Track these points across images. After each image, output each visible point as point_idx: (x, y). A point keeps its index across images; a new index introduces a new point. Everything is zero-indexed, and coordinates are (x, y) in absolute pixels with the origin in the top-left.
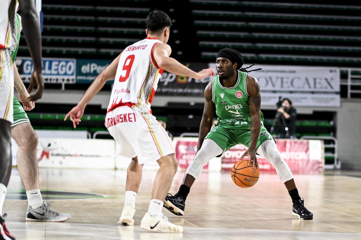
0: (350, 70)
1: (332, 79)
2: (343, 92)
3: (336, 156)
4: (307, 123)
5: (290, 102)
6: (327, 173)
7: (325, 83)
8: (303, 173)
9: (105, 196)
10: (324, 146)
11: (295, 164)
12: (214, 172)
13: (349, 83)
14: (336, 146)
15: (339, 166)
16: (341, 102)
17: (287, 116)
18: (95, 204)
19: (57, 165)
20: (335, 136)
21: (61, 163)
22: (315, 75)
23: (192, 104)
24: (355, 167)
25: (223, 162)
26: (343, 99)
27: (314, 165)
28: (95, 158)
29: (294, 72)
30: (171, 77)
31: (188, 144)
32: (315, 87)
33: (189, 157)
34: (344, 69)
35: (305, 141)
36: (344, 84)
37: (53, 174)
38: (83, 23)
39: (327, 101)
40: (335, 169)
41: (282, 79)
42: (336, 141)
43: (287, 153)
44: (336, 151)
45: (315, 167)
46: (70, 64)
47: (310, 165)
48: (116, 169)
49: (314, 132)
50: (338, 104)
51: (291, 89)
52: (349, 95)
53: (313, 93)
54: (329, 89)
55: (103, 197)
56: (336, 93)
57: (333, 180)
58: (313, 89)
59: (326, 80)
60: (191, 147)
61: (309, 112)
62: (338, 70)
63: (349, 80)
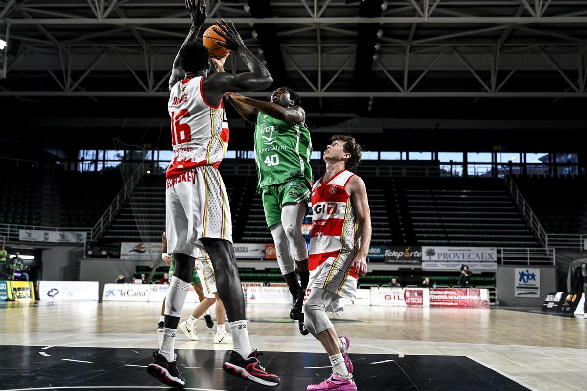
0: (502, 248)
1: (492, 254)
2: (499, 261)
3: (496, 297)
4: (478, 279)
6: (491, 307)
7: (488, 256)
8: (477, 308)
9: (366, 321)
10: (489, 292)
11: (472, 302)
12: (426, 307)
13: (502, 256)
14: (496, 292)
15: (498, 304)
16: (498, 267)
17: (467, 275)
18: (360, 326)
20: (495, 286)
22: (482, 252)
23: (413, 269)
24: (507, 304)
25: (431, 302)
26: (499, 265)
27: (483, 303)
29: (470, 250)
30: (401, 254)
31: (411, 291)
32: (482, 258)
33: (411, 299)
34: (499, 248)
35: (478, 289)
36: (499, 256)
39: (490, 266)
40: (496, 305)
41: (463, 254)
42: (496, 290)
43: (468, 296)
44: (496, 294)
45: (484, 304)
47: (481, 303)
48: (371, 306)
49: (483, 284)
50: (496, 268)
51: (469, 260)
52: (502, 263)
53: (481, 262)
54: (491, 260)
55: (364, 322)
56: (495, 262)
57: (495, 312)
58: (481, 260)
59: (489, 254)
60: (413, 293)
61: (480, 272)
62: (495, 248)
63: (502, 254)
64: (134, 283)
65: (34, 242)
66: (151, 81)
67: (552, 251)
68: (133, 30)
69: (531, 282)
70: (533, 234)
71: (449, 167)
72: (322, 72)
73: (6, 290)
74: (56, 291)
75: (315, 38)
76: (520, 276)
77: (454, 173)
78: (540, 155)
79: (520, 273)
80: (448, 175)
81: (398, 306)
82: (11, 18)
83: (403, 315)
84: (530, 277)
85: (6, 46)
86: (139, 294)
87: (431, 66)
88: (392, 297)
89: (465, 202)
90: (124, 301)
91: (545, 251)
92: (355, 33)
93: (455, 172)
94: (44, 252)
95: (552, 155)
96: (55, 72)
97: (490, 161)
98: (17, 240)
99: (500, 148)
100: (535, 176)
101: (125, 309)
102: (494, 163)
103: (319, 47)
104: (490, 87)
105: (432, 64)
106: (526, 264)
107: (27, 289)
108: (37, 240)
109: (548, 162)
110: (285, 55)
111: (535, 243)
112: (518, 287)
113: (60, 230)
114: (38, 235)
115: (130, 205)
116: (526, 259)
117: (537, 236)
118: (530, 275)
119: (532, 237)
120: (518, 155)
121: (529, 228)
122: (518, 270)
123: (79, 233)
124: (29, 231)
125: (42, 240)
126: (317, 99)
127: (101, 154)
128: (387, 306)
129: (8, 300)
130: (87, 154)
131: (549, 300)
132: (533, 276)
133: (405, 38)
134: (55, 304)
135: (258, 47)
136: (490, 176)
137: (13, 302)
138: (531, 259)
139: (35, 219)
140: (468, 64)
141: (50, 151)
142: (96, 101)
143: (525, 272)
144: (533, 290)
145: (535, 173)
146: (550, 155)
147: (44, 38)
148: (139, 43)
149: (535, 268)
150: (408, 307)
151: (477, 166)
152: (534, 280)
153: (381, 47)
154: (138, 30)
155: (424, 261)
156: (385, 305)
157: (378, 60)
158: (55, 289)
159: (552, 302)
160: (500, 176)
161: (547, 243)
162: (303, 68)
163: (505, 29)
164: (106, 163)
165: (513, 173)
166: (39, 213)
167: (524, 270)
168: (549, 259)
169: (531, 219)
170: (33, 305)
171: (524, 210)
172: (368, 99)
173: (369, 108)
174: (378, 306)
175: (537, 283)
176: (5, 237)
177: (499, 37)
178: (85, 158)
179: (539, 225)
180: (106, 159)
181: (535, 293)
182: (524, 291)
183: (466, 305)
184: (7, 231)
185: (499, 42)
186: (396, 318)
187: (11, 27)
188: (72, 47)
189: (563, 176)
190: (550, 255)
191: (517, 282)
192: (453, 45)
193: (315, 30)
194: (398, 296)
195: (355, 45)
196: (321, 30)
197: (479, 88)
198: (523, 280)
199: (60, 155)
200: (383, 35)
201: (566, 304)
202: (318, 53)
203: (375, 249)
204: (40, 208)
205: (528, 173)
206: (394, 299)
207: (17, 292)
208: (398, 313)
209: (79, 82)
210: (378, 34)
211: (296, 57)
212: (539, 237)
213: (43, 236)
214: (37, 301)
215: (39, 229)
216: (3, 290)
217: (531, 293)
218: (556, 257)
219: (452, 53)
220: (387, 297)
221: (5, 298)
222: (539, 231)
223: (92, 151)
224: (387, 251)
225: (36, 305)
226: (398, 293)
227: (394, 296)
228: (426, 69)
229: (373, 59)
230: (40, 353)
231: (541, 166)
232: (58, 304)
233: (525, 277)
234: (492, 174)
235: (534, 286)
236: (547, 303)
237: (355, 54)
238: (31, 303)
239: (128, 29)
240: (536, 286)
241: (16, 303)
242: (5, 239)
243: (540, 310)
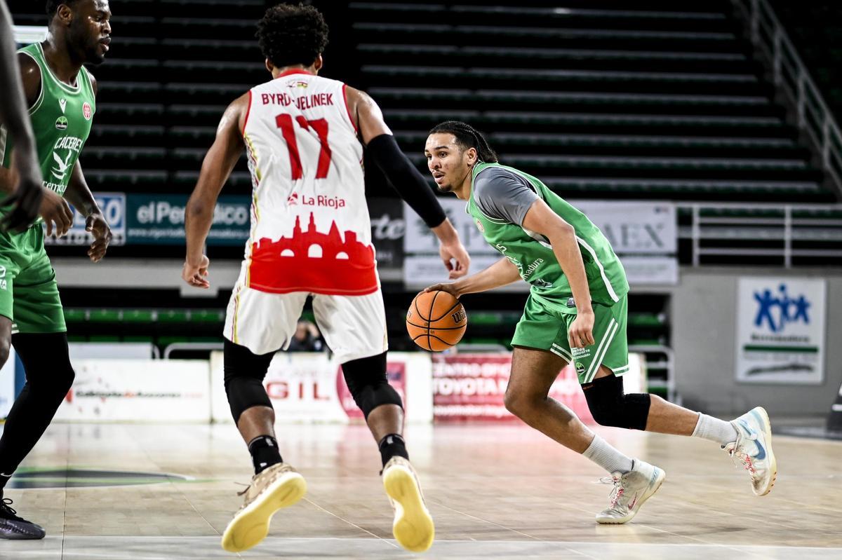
0: (696, 207)
1: (660, 226)
2: (683, 253)
3: (671, 385)
7: (644, 236)
9: (188, 478)
10: (645, 366)
12: (418, 423)
13: (696, 234)
14: (671, 365)
16: (680, 274)
18: (168, 494)
19: (88, 415)
20: (668, 343)
21: (97, 411)
22: (624, 219)
25: (435, 404)
26: (684, 268)
28: (168, 400)
32: (625, 243)
34: (685, 205)
36: (685, 235)
37: (80, 434)
38: (139, 118)
39: (651, 271)
42: (672, 356)
44: (672, 374)
46: (114, 203)
48: (212, 421)
50: (674, 279)
52: (696, 259)
54: (654, 248)
55: (183, 480)
56: (670, 255)
58: (620, 249)
59: (648, 228)
62: (671, 208)
63: (696, 228)
69: (794, 329)
70: (807, 153)
76: (755, 307)
79: (757, 297)
81: (314, 423)
83: (333, 453)
84: (792, 310)
88: (294, 391)
89: (567, 33)
106: (777, 262)
111: (813, 186)
112: (748, 348)
116: (779, 244)
117: (821, 161)
118: (794, 302)
119: (801, 164)
121: (792, 132)
122: (750, 286)
132: (802, 306)
138: (796, 244)
143: (776, 294)
144: (800, 358)
149: (810, 275)
150: (351, 425)
152: (806, 320)
155: (412, 255)
167: (769, 283)
169: (803, 98)
171: (777, 65)
175: (814, 331)
179: (828, 121)
181: (808, 368)
182: (768, 360)
186: (308, 465)
191: (747, 328)
194: (315, 386)
198: (765, 322)
203: (229, 210)
206: (301, 395)
208: (315, 448)
212: (827, 165)
217: (795, 367)
220: (275, 390)
222: (828, 142)
226: (313, 374)
227: (301, 387)
233: (775, 312)
235: (802, 344)
240: (812, 343)
243: (818, 426)
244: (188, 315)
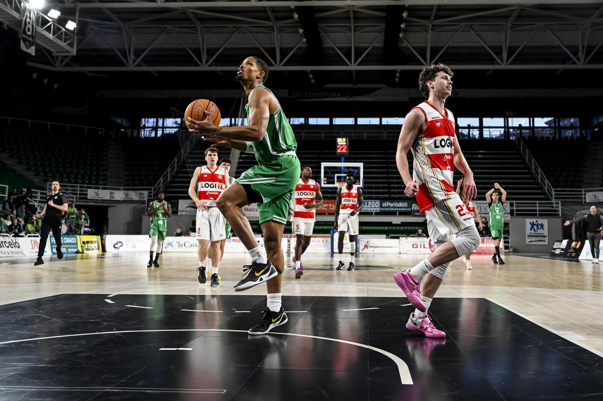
0: (514, 202)
2: (512, 213)
3: (510, 245)
5: (486, 219)
6: (506, 254)
9: (396, 268)
11: (489, 250)
14: (510, 240)
15: (511, 250)
16: (511, 218)
18: (391, 272)
19: (372, 252)
20: (509, 235)
21: (374, 251)
24: (520, 251)
28: (390, 248)
34: (512, 201)
36: (512, 209)
37: (370, 256)
40: (510, 252)
41: (480, 207)
42: (510, 238)
43: (485, 244)
44: (510, 242)
46: (377, 202)
48: (400, 253)
50: (510, 219)
51: (486, 212)
52: (515, 214)
55: (394, 268)
57: (509, 258)
63: (515, 207)
64: (190, 236)
65: (101, 200)
66: (204, 58)
67: (558, 203)
68: (188, 12)
69: (540, 231)
70: (541, 189)
71: (467, 130)
72: (355, 48)
73: (76, 244)
74: (121, 244)
75: (349, 18)
76: (530, 226)
77: (471, 136)
78: (547, 119)
79: (530, 223)
80: (466, 138)
81: (424, 254)
82: (81, 2)
84: (540, 227)
85: (76, 27)
86: (194, 245)
87: (449, 43)
88: (419, 246)
90: (182, 252)
91: (552, 204)
92: (383, 14)
93: (473, 135)
94: (110, 210)
95: (557, 119)
96: (119, 50)
97: (503, 125)
98: (86, 198)
99: (511, 113)
100: (542, 138)
101: (183, 259)
102: (506, 127)
103: (352, 26)
104: (502, 61)
105: (451, 41)
106: (535, 215)
107: (95, 242)
108: (104, 199)
109: (553, 125)
110: (322, 34)
111: (544, 196)
112: (529, 236)
113: (124, 189)
114: (104, 194)
115: (186, 166)
116: (536, 211)
117: (545, 190)
118: (540, 224)
119: (540, 191)
120: (527, 119)
121: (537, 183)
122: (528, 221)
123: (140, 192)
124: (96, 191)
125: (108, 198)
126: (350, 72)
127: (161, 121)
128: (414, 254)
129: (77, 252)
130: (148, 121)
131: (556, 247)
132: (542, 226)
133: (427, 18)
134: (119, 255)
135: (299, 27)
136: (503, 138)
137: (83, 254)
138: (540, 211)
139: (102, 180)
140: (483, 40)
141: (115, 120)
142: (156, 75)
143: (535, 223)
144: (542, 239)
145: (542, 135)
146: (555, 120)
147: (110, 20)
148: (194, 24)
149: (544, 218)
151: (491, 130)
152: (543, 229)
153: (406, 26)
154: (192, 13)
156: (413, 252)
157: (404, 37)
158: (120, 242)
159: (559, 248)
160: (511, 138)
161: (554, 196)
162: (338, 45)
163: (514, 10)
164: (165, 129)
165: (523, 136)
166: (106, 175)
167: (534, 220)
168: (556, 211)
169: (540, 175)
170: (100, 256)
171: (533, 168)
172: (395, 71)
173: (397, 79)
174: (406, 253)
175: (545, 232)
176: (75, 196)
177: (510, 16)
178: (146, 126)
179: (546, 181)
180: (165, 126)
181: (544, 241)
182: (534, 239)
183: (483, 252)
184: (77, 191)
185: (509, 21)
187: (80, 10)
188: (135, 27)
189: (566, 138)
190: (557, 207)
191: (528, 231)
192: (470, 23)
193: (349, 11)
194: (424, 245)
195: (384, 25)
196: (354, 12)
197: (492, 61)
198: (533, 229)
199: (125, 123)
200: (408, 16)
201: (572, 250)
202: (351, 31)
203: (403, 204)
204: (106, 170)
205: (536, 135)
206: (421, 247)
207: (86, 245)
209: (141, 58)
210: (404, 15)
211: (332, 35)
212: (547, 191)
213: (109, 195)
214: (104, 253)
215: (106, 189)
216: (74, 244)
217: (541, 241)
218: (562, 209)
219: (469, 31)
220: (414, 246)
221: (75, 250)
222: (546, 186)
223: (153, 119)
224: (414, 205)
225: (103, 256)
226: (423, 242)
227: (421, 245)
228: (446, 45)
229: (399, 36)
230: (106, 300)
231: (547, 129)
232: (122, 255)
233: (535, 227)
234: (505, 136)
235: (543, 235)
236: (555, 249)
237: (384, 33)
238: (98, 255)
239: (184, 11)
240: (545, 235)
241: (85, 255)
242: (75, 198)
243: (548, 256)
244: (394, 228)
